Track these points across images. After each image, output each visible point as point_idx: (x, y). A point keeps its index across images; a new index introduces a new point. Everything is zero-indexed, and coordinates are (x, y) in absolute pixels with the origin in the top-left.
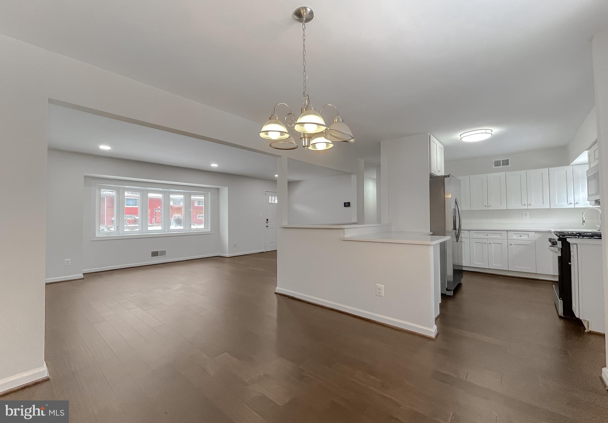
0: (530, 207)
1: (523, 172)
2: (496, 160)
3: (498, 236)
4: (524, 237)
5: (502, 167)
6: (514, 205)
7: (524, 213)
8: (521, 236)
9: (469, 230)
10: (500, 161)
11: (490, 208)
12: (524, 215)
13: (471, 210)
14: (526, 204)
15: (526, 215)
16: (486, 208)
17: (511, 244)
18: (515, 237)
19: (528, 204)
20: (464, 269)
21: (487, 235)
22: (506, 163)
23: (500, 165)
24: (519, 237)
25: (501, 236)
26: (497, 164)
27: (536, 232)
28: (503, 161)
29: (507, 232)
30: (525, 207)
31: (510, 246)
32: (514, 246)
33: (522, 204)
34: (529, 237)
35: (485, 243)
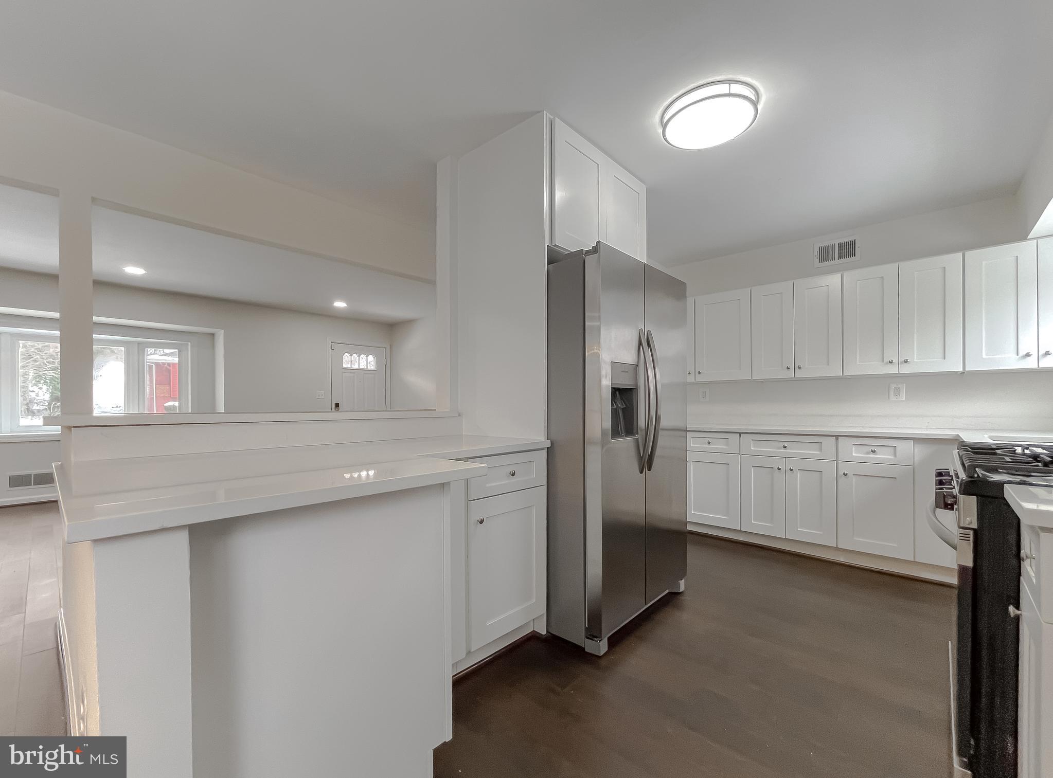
0: (905, 369)
1: (891, 268)
2: (823, 244)
3: (812, 452)
4: (884, 455)
5: (837, 261)
6: (863, 364)
7: (893, 386)
8: (874, 451)
9: (740, 433)
10: (833, 246)
11: (799, 374)
12: (892, 393)
13: (753, 380)
14: (895, 361)
15: (897, 392)
16: (790, 374)
17: (846, 475)
18: (856, 454)
19: (902, 360)
21: (785, 447)
22: (848, 249)
23: (833, 259)
24: (868, 453)
25: (821, 450)
26: (825, 254)
27: (918, 440)
28: (840, 245)
29: (837, 439)
30: (893, 370)
31: (842, 480)
32: (854, 479)
33: (885, 361)
34: (895, 455)
35: (779, 469)
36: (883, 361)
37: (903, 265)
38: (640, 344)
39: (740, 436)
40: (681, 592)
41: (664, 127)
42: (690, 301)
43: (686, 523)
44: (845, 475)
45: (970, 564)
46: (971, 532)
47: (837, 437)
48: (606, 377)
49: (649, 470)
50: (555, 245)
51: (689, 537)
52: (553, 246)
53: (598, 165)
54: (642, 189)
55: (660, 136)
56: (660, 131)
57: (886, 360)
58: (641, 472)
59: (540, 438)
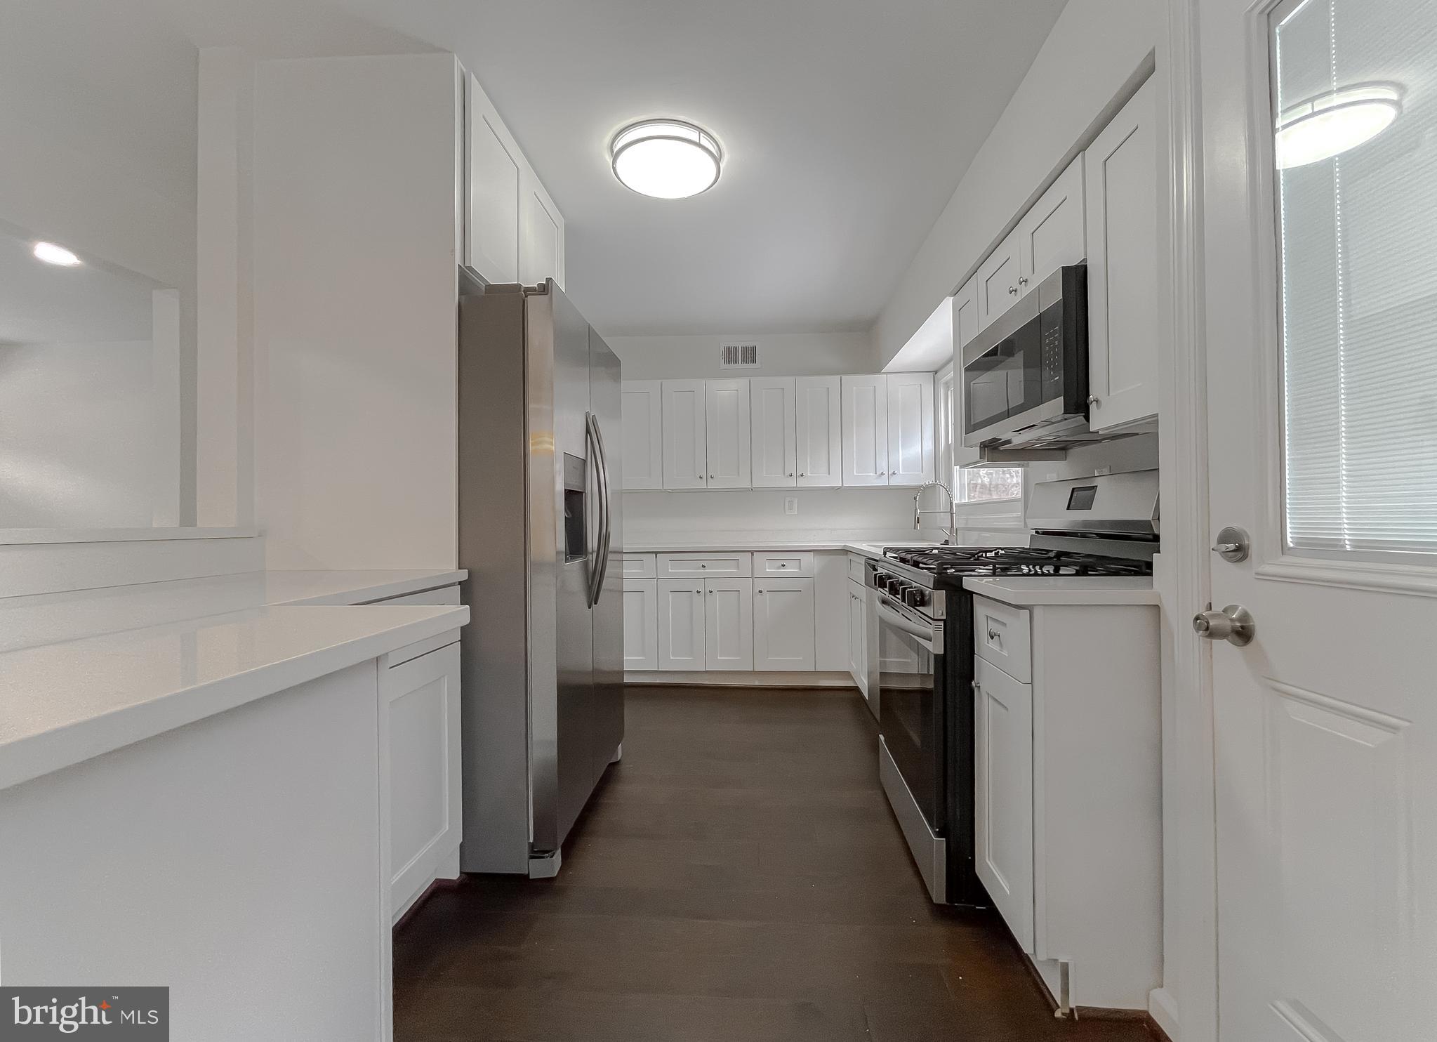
0: (801, 483)
1: (788, 381)
2: (728, 345)
3: (730, 569)
4: (791, 569)
5: (740, 365)
6: (768, 477)
7: (788, 499)
8: (784, 566)
9: (656, 553)
10: (737, 348)
11: (712, 485)
12: (787, 507)
13: (666, 491)
14: (794, 474)
15: (791, 505)
16: (702, 485)
18: (770, 569)
20: (628, 679)
21: (704, 566)
22: (750, 355)
23: (737, 362)
24: (779, 568)
25: (738, 568)
26: (730, 355)
27: (818, 552)
28: (743, 348)
29: (753, 555)
30: (792, 483)
31: (758, 597)
32: (768, 596)
33: (786, 475)
34: (800, 568)
35: (698, 592)
36: (784, 474)
37: (798, 378)
38: (588, 431)
39: (656, 557)
40: (618, 762)
41: (615, 157)
42: (625, 384)
43: (621, 673)
44: (761, 592)
45: (942, 652)
46: (942, 623)
47: (752, 552)
48: (560, 474)
49: (596, 604)
50: (470, 269)
51: (626, 691)
52: (466, 267)
53: (518, 169)
54: (561, 222)
55: (610, 168)
56: (610, 161)
57: (787, 473)
58: (590, 608)
59: (448, 567)
